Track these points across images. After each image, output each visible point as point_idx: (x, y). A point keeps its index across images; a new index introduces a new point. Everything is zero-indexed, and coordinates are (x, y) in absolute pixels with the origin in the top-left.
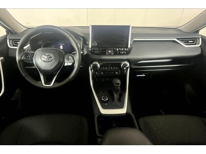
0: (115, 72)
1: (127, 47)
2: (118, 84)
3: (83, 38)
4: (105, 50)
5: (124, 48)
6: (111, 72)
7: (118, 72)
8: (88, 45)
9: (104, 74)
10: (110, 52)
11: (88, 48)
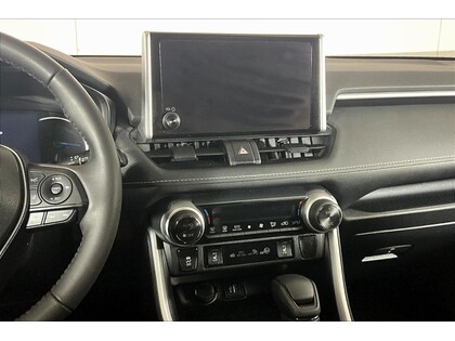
0: (273, 245)
1: (314, 129)
2: (310, 302)
3: (110, 92)
4: (219, 145)
5: (300, 132)
6: (260, 246)
7: (291, 243)
8: (136, 124)
9: (227, 261)
10: (243, 151)
11: (137, 140)
